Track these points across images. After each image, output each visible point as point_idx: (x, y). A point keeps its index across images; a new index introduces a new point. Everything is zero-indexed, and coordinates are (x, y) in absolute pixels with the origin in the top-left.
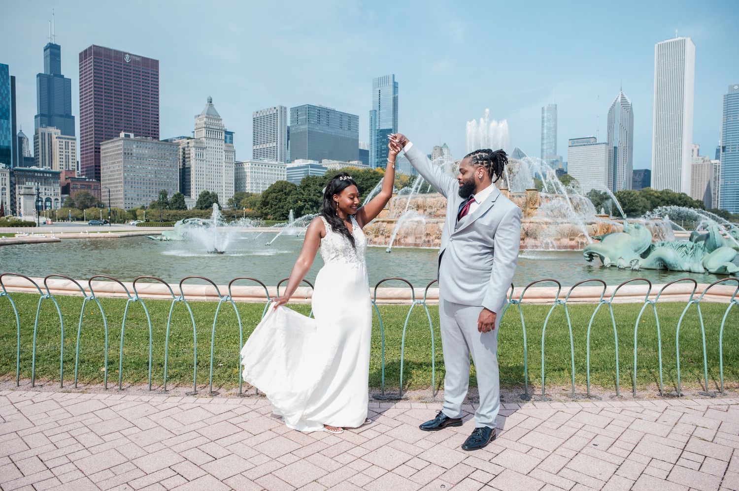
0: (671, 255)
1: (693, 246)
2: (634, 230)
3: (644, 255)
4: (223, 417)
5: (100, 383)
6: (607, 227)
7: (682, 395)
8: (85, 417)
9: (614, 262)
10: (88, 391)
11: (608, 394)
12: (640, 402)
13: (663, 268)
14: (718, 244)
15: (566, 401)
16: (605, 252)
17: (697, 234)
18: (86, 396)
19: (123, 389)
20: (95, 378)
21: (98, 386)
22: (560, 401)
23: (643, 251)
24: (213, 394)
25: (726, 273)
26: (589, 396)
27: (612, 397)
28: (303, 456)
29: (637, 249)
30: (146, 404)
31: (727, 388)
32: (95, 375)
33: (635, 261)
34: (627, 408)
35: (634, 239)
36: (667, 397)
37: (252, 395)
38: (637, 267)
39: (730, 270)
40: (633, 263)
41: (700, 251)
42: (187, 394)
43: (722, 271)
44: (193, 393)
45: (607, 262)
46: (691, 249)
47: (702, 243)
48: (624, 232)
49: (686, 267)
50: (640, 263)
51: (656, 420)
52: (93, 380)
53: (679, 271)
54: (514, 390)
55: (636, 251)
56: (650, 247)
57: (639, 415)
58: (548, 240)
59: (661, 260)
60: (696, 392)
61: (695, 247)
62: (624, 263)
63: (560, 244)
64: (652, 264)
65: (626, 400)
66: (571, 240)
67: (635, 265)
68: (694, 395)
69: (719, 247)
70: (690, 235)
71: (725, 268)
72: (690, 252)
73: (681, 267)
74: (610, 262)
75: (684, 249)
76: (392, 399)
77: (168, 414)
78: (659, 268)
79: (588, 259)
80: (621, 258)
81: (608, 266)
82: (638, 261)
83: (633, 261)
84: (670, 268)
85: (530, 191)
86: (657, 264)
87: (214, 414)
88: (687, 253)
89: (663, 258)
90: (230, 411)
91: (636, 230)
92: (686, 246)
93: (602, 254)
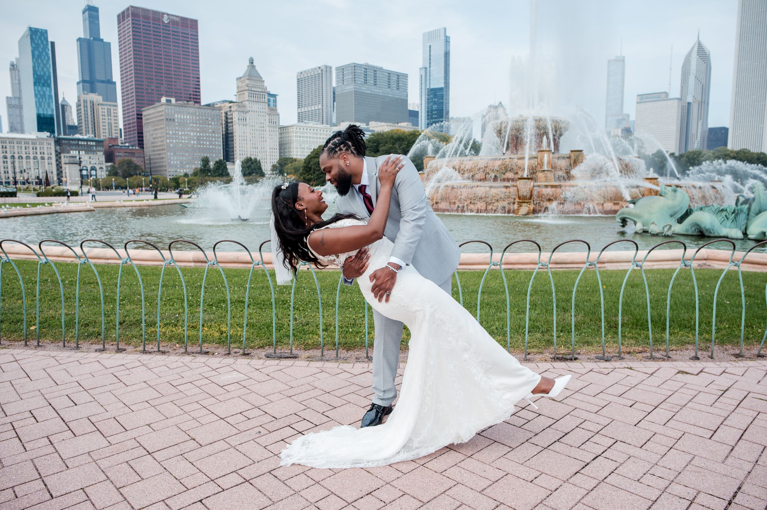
0: (708, 220)
1: (734, 211)
2: (670, 194)
3: (681, 220)
5: (23, 340)
7: (575, 359)
9: (646, 228)
10: (10, 347)
13: (699, 234)
14: (764, 208)
16: (639, 216)
17: (743, 197)
18: (4, 351)
19: (40, 346)
20: (21, 336)
21: (21, 343)
23: (679, 216)
24: (120, 350)
29: (672, 213)
30: (53, 359)
31: (629, 353)
33: (668, 227)
35: (670, 203)
36: (558, 360)
37: (153, 352)
38: (669, 233)
40: (667, 229)
42: (96, 351)
43: (761, 237)
44: (101, 350)
45: (639, 227)
46: (733, 213)
48: (660, 195)
49: (724, 231)
50: (673, 229)
52: (18, 338)
53: (716, 237)
55: (671, 216)
56: (687, 211)
58: (590, 205)
59: (697, 226)
61: (736, 211)
62: (654, 229)
63: (603, 208)
64: (687, 230)
66: (614, 204)
67: (668, 231)
68: (588, 358)
69: (763, 211)
70: (736, 199)
71: (765, 233)
72: (732, 217)
73: (718, 233)
74: (642, 227)
75: (724, 214)
76: (281, 358)
78: (695, 234)
79: (622, 224)
80: (653, 223)
81: (640, 232)
82: (671, 226)
83: (666, 226)
84: (707, 234)
85: (574, 153)
86: (693, 229)
87: (106, 368)
88: (727, 219)
89: (699, 223)
90: (123, 365)
91: (673, 193)
92: (726, 210)
93: (635, 219)
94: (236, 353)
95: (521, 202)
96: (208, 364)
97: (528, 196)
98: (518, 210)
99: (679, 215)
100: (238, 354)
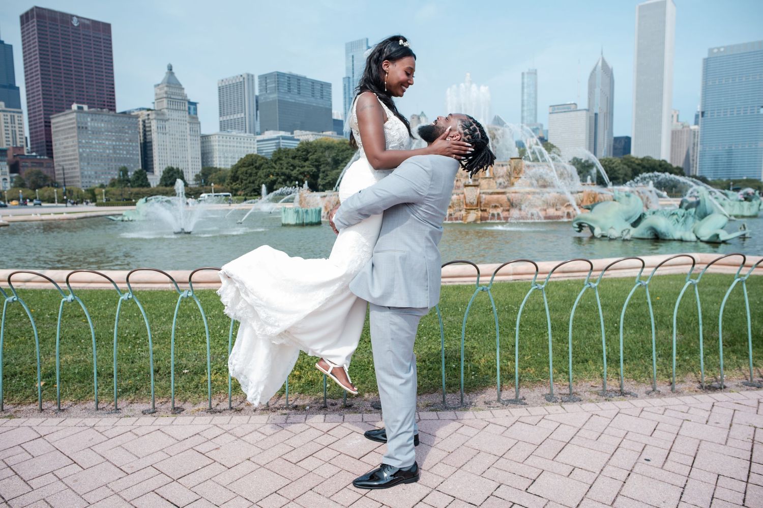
0: (663, 224)
1: (684, 214)
2: (624, 199)
3: (635, 224)
4: (188, 444)
5: (33, 403)
6: (593, 196)
7: (725, 387)
8: (9, 453)
9: (605, 233)
10: (19, 415)
11: (642, 389)
12: (681, 398)
13: (654, 237)
14: (708, 211)
15: (598, 401)
16: (594, 221)
17: (686, 201)
18: (14, 422)
19: (63, 410)
20: (28, 397)
21: (32, 406)
22: (591, 401)
24: (177, 411)
25: (718, 241)
26: (622, 393)
27: (648, 393)
28: (292, 496)
29: (627, 218)
30: (91, 430)
32: (28, 392)
33: (627, 231)
34: (669, 407)
35: (625, 207)
36: (709, 389)
37: (224, 410)
38: (628, 237)
39: (722, 238)
40: (625, 233)
41: (690, 219)
42: (144, 413)
43: (715, 239)
44: (151, 411)
45: (598, 232)
46: (683, 216)
47: (693, 210)
48: (614, 200)
49: (677, 235)
50: (631, 233)
51: (707, 422)
52: (24, 400)
53: (670, 240)
54: (536, 389)
55: (626, 220)
56: (640, 216)
57: (686, 416)
58: (534, 211)
59: (652, 229)
60: (739, 382)
61: (686, 215)
62: (615, 233)
63: (546, 214)
64: (643, 234)
65: (664, 395)
67: (626, 235)
68: (737, 386)
69: (709, 214)
70: (679, 203)
71: (717, 236)
72: (682, 220)
73: (672, 236)
74: (600, 232)
75: (675, 217)
77: (119, 443)
78: (650, 237)
79: (578, 229)
80: (612, 228)
81: (599, 237)
82: (629, 230)
83: (624, 230)
84: (662, 237)
85: (514, 160)
86: (649, 232)
87: (178, 440)
88: (678, 222)
89: (655, 227)
90: (198, 434)
91: (627, 198)
92: (677, 214)
93: (592, 224)
94: (332, 405)
95: (469, 209)
96: (312, 425)
97: (475, 203)
98: (466, 217)
99: (634, 220)
100: (336, 407)
